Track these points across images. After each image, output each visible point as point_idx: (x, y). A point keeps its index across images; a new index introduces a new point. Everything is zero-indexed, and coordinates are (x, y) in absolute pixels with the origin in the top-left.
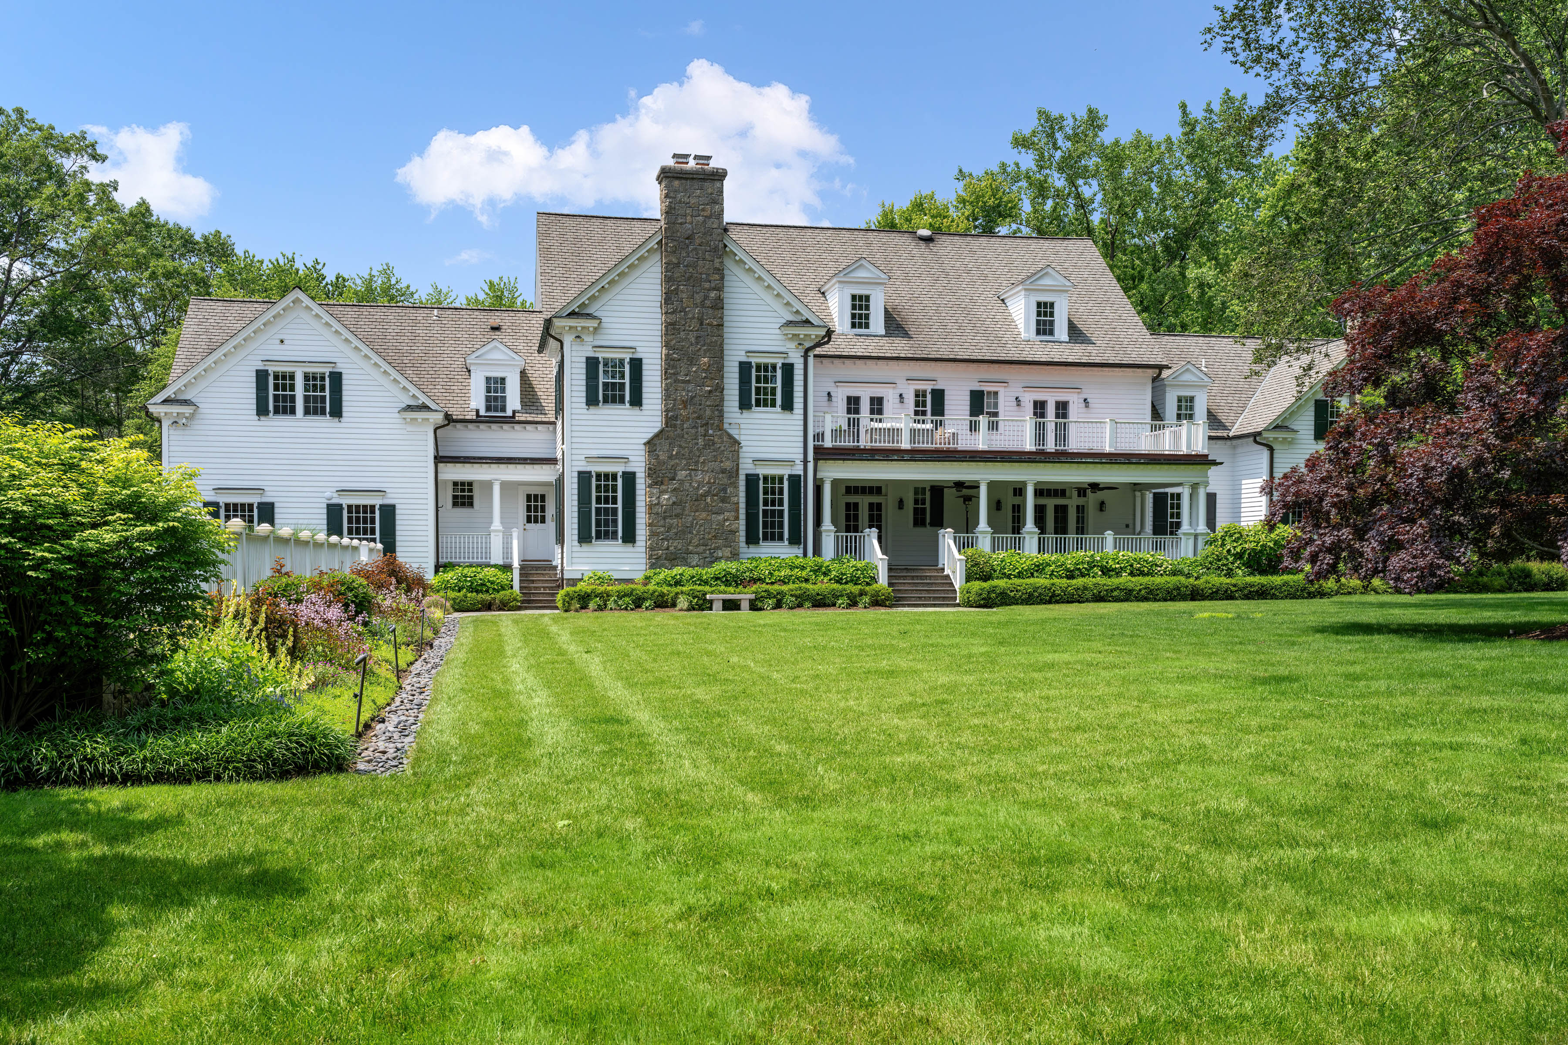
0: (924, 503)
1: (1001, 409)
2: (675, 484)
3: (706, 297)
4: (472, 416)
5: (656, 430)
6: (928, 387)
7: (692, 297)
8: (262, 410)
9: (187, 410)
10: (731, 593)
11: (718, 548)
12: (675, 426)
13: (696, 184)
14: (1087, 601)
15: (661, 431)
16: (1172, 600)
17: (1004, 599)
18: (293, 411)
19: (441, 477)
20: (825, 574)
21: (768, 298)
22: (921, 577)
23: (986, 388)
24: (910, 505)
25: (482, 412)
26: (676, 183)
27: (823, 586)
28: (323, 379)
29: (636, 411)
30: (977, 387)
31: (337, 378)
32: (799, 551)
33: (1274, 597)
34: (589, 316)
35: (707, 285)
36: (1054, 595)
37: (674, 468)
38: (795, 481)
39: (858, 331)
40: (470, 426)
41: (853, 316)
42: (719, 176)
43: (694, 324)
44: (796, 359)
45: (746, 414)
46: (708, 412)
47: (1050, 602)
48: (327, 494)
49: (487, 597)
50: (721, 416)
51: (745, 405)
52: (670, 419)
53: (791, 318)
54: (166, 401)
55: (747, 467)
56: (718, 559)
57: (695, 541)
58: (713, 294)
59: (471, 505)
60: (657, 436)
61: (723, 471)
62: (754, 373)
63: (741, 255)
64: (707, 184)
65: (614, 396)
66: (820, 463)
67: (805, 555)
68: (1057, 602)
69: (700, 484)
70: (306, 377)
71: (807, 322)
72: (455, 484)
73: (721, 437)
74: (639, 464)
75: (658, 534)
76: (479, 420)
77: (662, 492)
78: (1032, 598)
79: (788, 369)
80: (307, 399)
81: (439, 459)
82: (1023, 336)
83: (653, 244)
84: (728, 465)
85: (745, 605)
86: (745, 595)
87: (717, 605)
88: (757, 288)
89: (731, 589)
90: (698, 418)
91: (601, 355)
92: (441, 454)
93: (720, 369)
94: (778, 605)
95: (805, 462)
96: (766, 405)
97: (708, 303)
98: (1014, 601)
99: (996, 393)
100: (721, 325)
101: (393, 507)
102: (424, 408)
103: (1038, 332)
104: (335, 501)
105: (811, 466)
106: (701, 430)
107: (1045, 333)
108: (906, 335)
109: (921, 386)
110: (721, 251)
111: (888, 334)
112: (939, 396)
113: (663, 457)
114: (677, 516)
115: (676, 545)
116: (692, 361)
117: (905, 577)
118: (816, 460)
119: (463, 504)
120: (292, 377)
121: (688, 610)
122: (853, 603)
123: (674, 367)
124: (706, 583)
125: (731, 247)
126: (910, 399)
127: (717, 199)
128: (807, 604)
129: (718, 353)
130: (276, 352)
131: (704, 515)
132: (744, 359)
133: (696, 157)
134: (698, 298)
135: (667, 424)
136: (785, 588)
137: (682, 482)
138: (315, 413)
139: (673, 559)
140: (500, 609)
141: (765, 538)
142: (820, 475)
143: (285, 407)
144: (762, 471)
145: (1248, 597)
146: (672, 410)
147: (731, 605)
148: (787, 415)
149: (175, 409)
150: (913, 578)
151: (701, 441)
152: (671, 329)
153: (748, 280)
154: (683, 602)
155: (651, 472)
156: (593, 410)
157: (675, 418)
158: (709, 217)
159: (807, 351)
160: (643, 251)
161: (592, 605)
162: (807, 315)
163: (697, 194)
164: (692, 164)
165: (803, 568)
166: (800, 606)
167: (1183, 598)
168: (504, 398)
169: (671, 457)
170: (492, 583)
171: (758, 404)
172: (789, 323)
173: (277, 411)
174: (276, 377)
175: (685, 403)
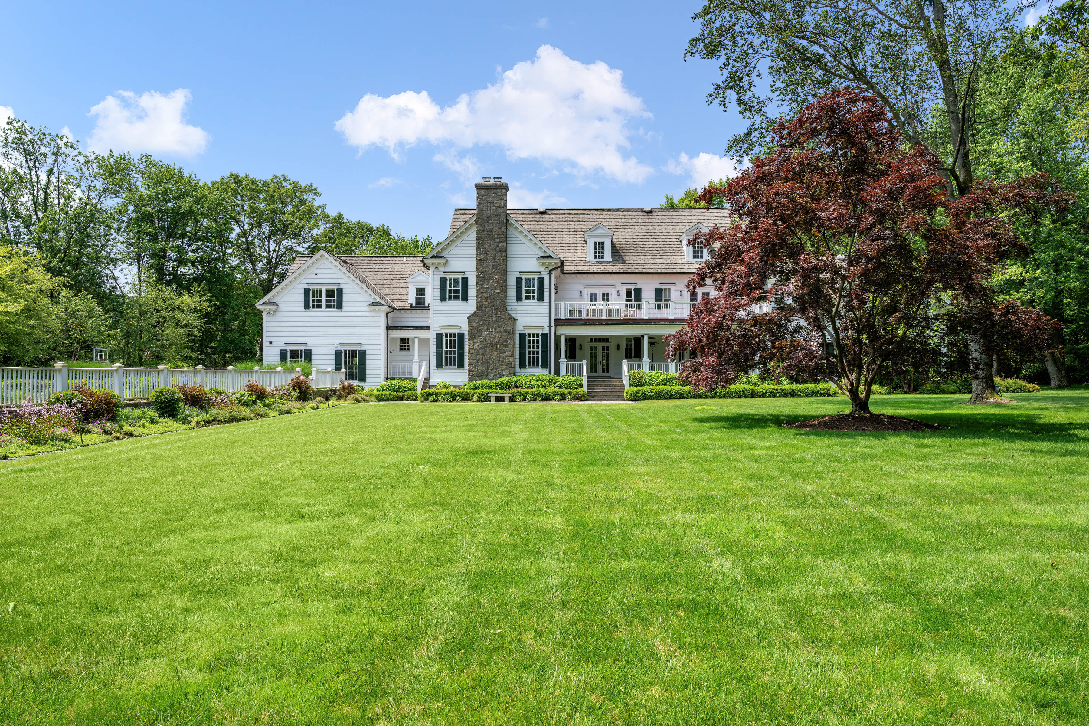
0: (631, 346)
1: (672, 297)
2: (481, 339)
3: (497, 246)
4: (408, 307)
5: (472, 312)
6: (632, 287)
7: (490, 246)
8: (307, 307)
9: (273, 307)
10: (500, 393)
11: (502, 370)
12: (481, 310)
13: (492, 191)
14: (691, 398)
15: (475, 312)
16: (739, 397)
17: (644, 397)
18: (321, 307)
19: (390, 336)
20: (554, 384)
21: (531, 245)
22: (610, 385)
23: (664, 287)
24: (623, 347)
25: (414, 305)
26: (483, 191)
27: (551, 389)
28: (334, 291)
29: (465, 303)
30: (659, 286)
31: (340, 291)
32: (546, 372)
33: (800, 396)
34: (442, 258)
35: (498, 240)
36: (672, 395)
37: (481, 331)
38: (544, 336)
39: (598, 260)
40: (408, 312)
41: (596, 252)
42: (505, 187)
43: (491, 260)
44: (545, 275)
45: (520, 303)
46: (498, 303)
47: (670, 398)
48: (336, 345)
49: (400, 394)
50: (505, 305)
51: (519, 298)
52: (479, 307)
53: (543, 255)
54: (265, 303)
55: (519, 329)
56: (502, 376)
57: (492, 367)
58: (501, 245)
59: (408, 349)
60: (472, 315)
61: (505, 332)
62: (523, 283)
63: (516, 225)
64: (498, 191)
65: (454, 296)
66: (558, 327)
67: (550, 373)
68: (674, 398)
69: (494, 339)
70: (327, 291)
71: (550, 256)
72: (401, 339)
73: (504, 315)
74: (465, 330)
75: (472, 364)
76: (412, 308)
77: (475, 343)
78: (659, 396)
79: (541, 280)
80: (327, 301)
81: (388, 328)
82: (687, 259)
83: (472, 221)
84: (508, 329)
85: (507, 399)
86: (507, 394)
87: (493, 399)
88: (525, 241)
89: (502, 391)
90: (493, 306)
91: (448, 277)
92: (390, 325)
93: (505, 281)
94: (524, 400)
95: (550, 326)
96: (530, 299)
97: (498, 249)
98: (650, 398)
99: (669, 289)
100: (505, 260)
101: (365, 351)
102: (379, 304)
103: (694, 257)
104: (339, 348)
105: (553, 329)
106: (495, 312)
107: (698, 257)
108: (623, 261)
109: (629, 287)
110: (506, 223)
111: (613, 261)
112: (638, 292)
113: (475, 325)
114: (482, 354)
115: (482, 369)
116: (490, 278)
117: (601, 385)
118: (556, 326)
119: (405, 349)
120: (321, 291)
121: (478, 401)
122: (563, 398)
123: (481, 281)
124: (491, 388)
125: (511, 221)
126: (623, 294)
127: (504, 198)
128: (539, 399)
129: (504, 274)
130: (314, 279)
131: (496, 354)
132: (519, 276)
133: (494, 178)
134: (493, 247)
135: (477, 309)
136: (529, 390)
137: (485, 338)
138: (331, 307)
139: (480, 376)
140: (407, 400)
141: (530, 365)
142: (558, 333)
143: (317, 305)
144: (528, 332)
145: (785, 396)
146: (480, 302)
147: (500, 399)
148: (540, 303)
149: (268, 307)
150: (605, 385)
151: (494, 317)
152: (480, 262)
153: (521, 237)
154: (475, 398)
155: (470, 333)
156: (444, 303)
157: (482, 306)
158: (499, 207)
159: (551, 271)
160: (467, 225)
161: (431, 399)
162: (549, 253)
163: (493, 196)
164: (492, 181)
165: (543, 380)
166: (535, 400)
167: (746, 396)
168: (424, 299)
169: (479, 325)
170: (405, 387)
171: (526, 298)
172: (542, 257)
173: (313, 307)
174: (313, 291)
175: (486, 299)
